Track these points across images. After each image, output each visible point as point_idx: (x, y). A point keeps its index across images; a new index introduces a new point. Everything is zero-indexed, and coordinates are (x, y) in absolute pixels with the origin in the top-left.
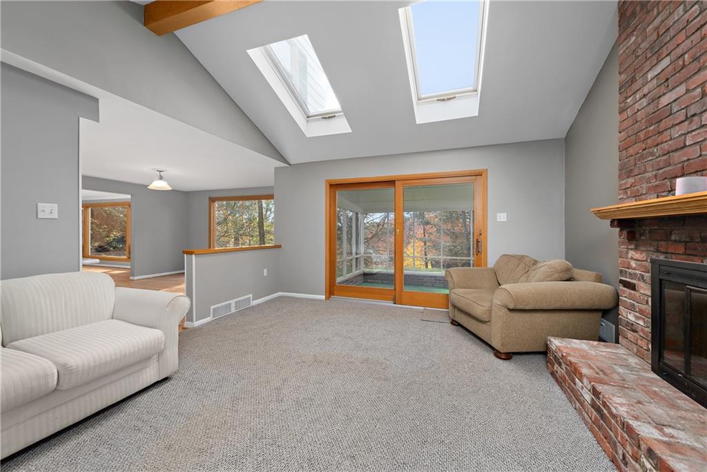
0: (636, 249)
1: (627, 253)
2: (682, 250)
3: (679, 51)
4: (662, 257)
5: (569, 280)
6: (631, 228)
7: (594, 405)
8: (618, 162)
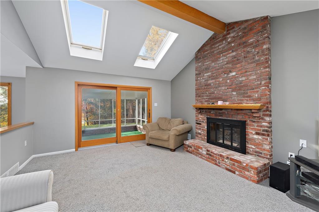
0: (201, 115)
1: (198, 116)
2: (214, 115)
3: (213, 72)
4: (209, 117)
5: (183, 124)
6: (200, 110)
7: (207, 154)
8: (195, 93)
